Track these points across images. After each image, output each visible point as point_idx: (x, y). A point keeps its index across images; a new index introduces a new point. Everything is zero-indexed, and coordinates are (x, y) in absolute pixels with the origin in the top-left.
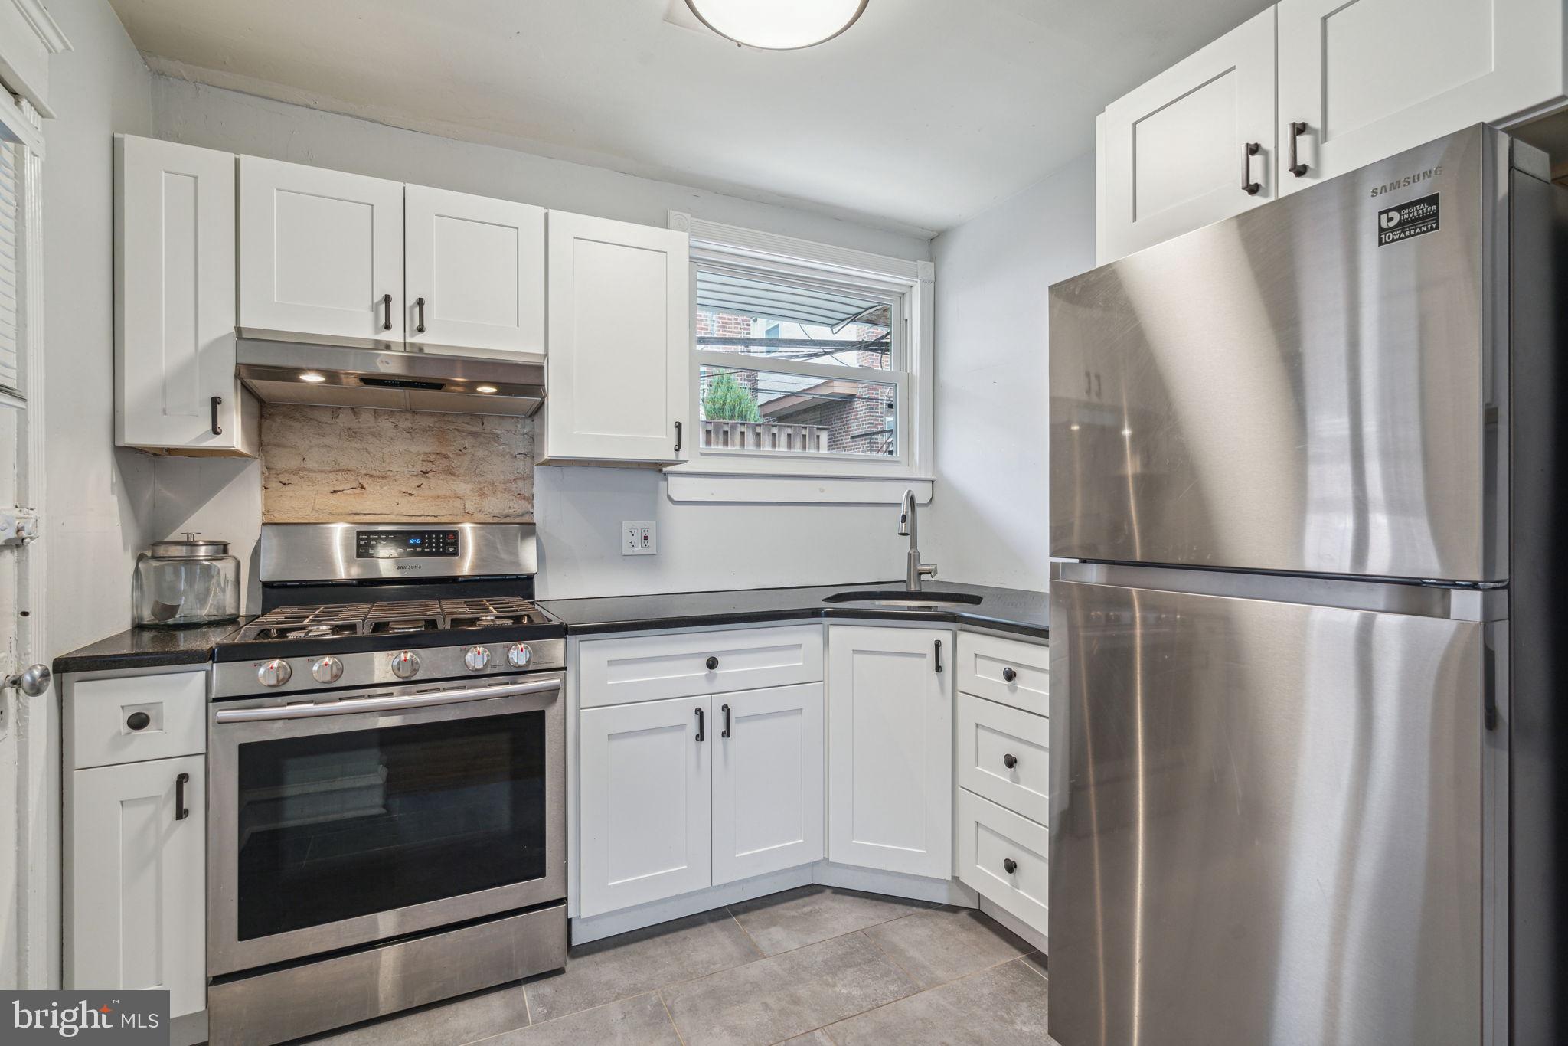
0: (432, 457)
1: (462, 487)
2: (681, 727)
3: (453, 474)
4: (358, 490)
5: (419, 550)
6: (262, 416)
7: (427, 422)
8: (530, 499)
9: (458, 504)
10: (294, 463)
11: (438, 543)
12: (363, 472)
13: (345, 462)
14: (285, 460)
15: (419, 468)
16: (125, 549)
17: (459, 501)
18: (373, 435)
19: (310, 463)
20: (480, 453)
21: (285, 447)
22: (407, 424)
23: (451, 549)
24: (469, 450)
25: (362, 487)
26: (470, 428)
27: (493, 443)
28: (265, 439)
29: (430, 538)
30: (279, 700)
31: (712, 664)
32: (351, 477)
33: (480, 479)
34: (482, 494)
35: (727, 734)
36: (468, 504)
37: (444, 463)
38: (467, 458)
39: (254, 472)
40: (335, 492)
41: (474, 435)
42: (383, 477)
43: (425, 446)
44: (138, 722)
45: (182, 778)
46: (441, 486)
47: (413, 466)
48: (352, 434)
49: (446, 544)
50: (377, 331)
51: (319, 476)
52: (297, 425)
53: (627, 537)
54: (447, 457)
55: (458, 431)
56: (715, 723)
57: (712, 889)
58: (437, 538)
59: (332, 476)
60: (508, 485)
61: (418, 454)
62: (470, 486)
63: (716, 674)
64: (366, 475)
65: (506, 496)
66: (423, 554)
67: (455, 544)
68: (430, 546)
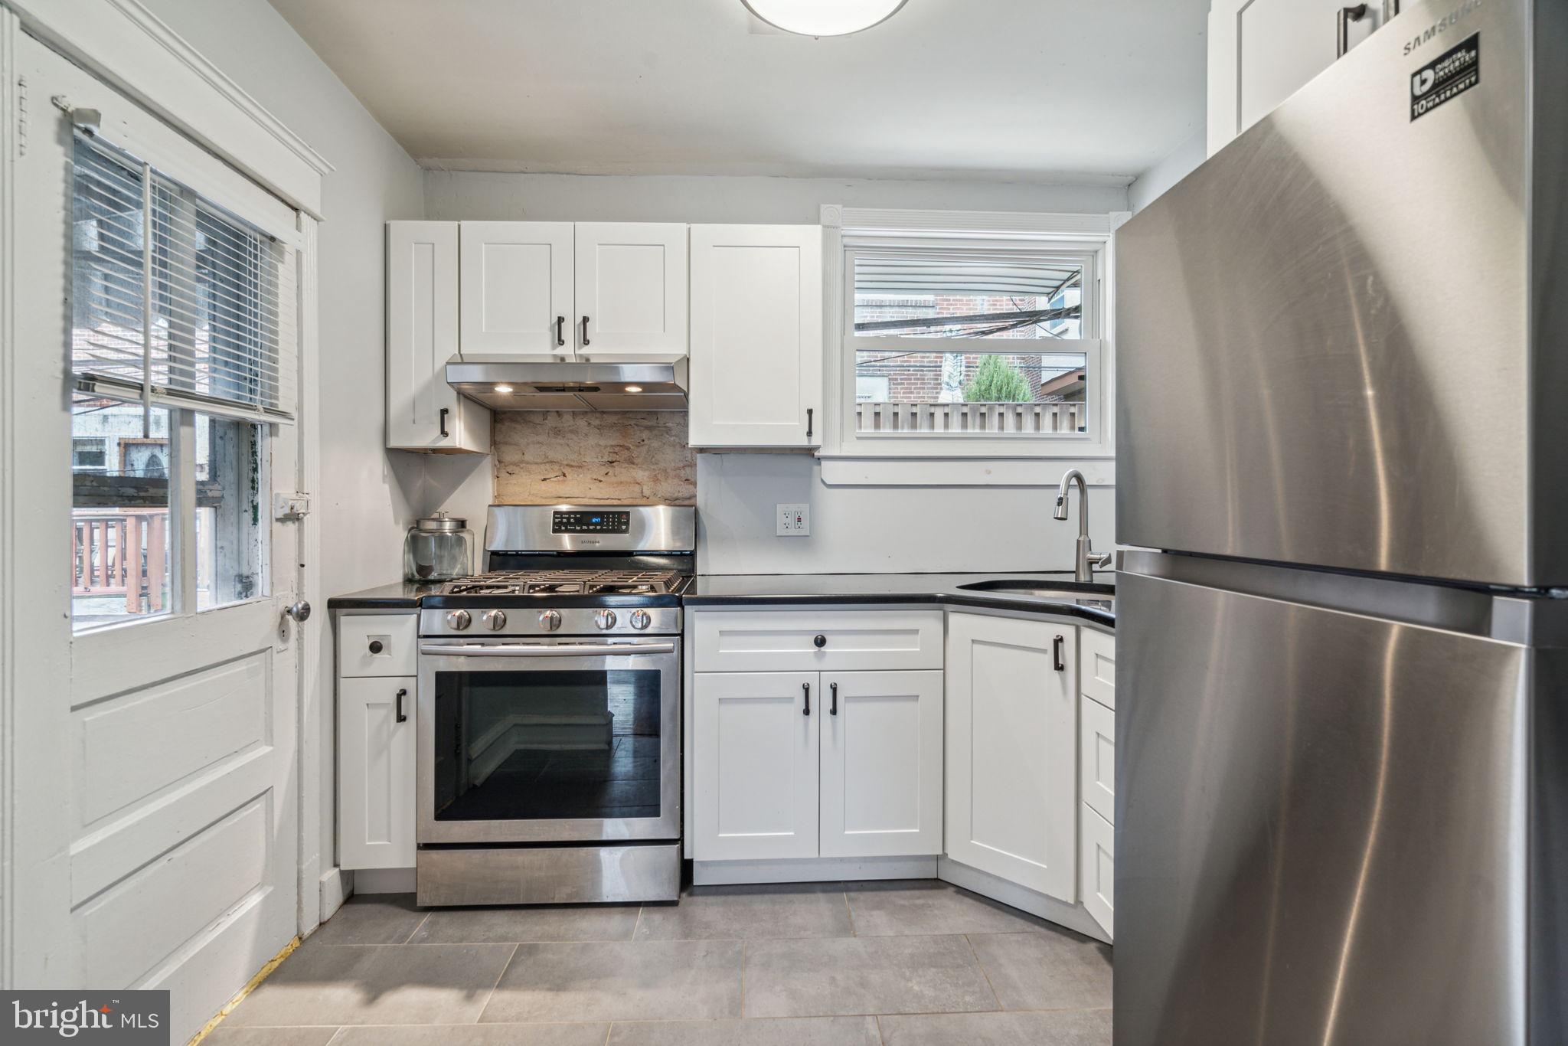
0: (617, 449)
1: (641, 474)
2: (790, 700)
3: (633, 463)
4: (562, 478)
5: (598, 527)
6: (495, 421)
7: (612, 419)
8: (695, 484)
9: (637, 489)
10: (516, 457)
11: (613, 522)
12: (565, 463)
13: (552, 455)
14: (510, 455)
15: (606, 459)
16: (397, 522)
17: (637, 486)
18: (572, 432)
19: (528, 457)
20: (655, 444)
21: (510, 444)
22: (597, 422)
23: (624, 527)
24: (646, 442)
25: (564, 475)
26: (646, 423)
27: (665, 435)
28: (498, 439)
29: (608, 518)
30: (462, 640)
31: (820, 642)
32: (556, 467)
33: (655, 467)
34: (656, 480)
35: (834, 712)
36: (645, 488)
37: (626, 454)
38: (644, 449)
39: (487, 464)
40: (545, 479)
41: (650, 428)
42: (580, 467)
43: (611, 440)
44: (376, 648)
45: (404, 692)
46: (624, 473)
47: (602, 457)
48: (557, 432)
49: (620, 523)
50: (554, 347)
51: (534, 467)
52: (518, 426)
53: (781, 519)
54: (628, 449)
55: (637, 425)
56: (821, 700)
57: (819, 861)
58: (614, 518)
59: (543, 467)
60: (678, 471)
61: (606, 446)
62: (647, 473)
63: (825, 652)
64: (567, 465)
65: (676, 481)
66: (602, 531)
67: (627, 523)
68: (608, 525)
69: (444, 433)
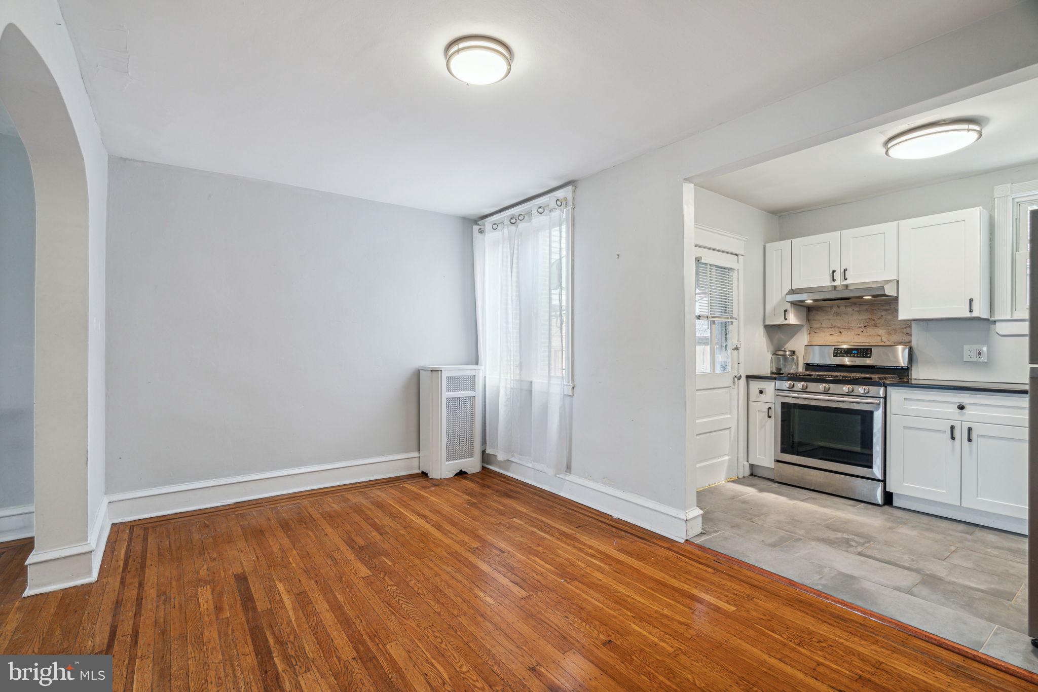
0: (868, 320)
1: (881, 332)
3: (876, 326)
4: (839, 334)
5: (856, 355)
6: (808, 311)
7: (866, 307)
8: (911, 335)
9: (879, 338)
10: (818, 325)
11: (863, 353)
12: (841, 327)
13: (835, 324)
14: (816, 325)
15: (862, 325)
16: (768, 351)
17: (879, 337)
18: (845, 314)
19: (824, 325)
20: (889, 317)
21: (816, 320)
22: (857, 309)
23: (869, 355)
24: (884, 316)
25: (841, 333)
26: (884, 308)
27: (895, 313)
28: (809, 318)
30: (790, 392)
31: (961, 407)
32: (837, 329)
33: (889, 328)
34: (889, 334)
36: (883, 338)
37: (873, 322)
38: (883, 320)
39: (805, 329)
40: (831, 335)
41: (886, 310)
42: (849, 329)
43: (866, 316)
44: (761, 392)
45: (770, 408)
46: (871, 331)
47: (860, 324)
48: (838, 314)
49: (867, 353)
50: (831, 282)
51: (826, 329)
52: (819, 313)
53: (967, 353)
54: (874, 320)
55: (879, 309)
57: (961, 507)
58: (863, 351)
59: (830, 329)
60: (902, 330)
61: (862, 320)
62: (884, 331)
63: (965, 413)
64: (842, 328)
65: (901, 334)
66: (857, 357)
67: (871, 354)
68: (860, 354)
69: (786, 319)
